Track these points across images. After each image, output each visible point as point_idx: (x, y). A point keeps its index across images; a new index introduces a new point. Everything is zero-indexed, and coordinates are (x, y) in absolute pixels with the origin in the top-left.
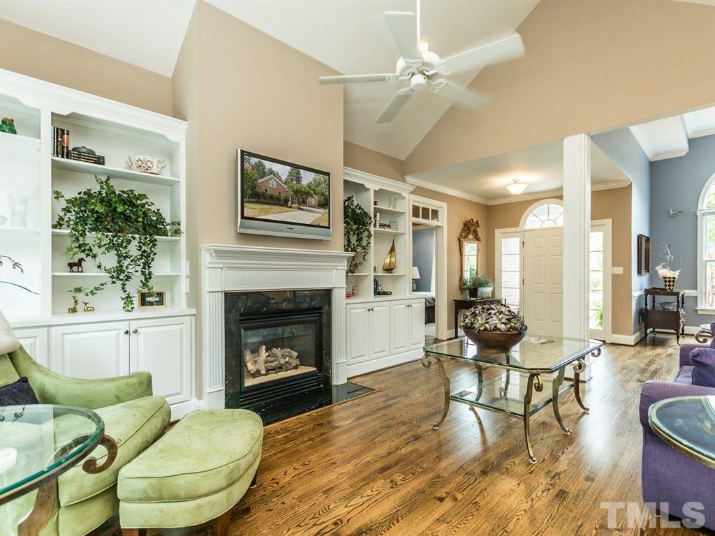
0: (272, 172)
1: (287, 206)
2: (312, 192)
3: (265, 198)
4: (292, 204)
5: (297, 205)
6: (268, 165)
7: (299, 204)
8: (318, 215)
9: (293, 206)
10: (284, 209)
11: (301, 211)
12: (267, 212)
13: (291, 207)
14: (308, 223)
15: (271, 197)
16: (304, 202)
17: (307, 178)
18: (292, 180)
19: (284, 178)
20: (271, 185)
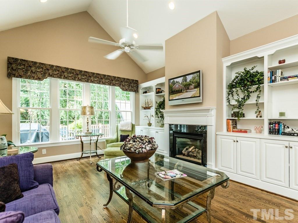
0: (177, 82)
1: (182, 92)
2: (191, 83)
3: (175, 92)
4: (183, 91)
5: (185, 91)
6: (175, 80)
7: (186, 90)
8: (195, 92)
9: (184, 91)
10: (181, 93)
11: (187, 93)
12: (176, 97)
13: (183, 92)
14: (190, 97)
15: (177, 91)
16: (188, 89)
17: (189, 78)
18: (183, 82)
19: (180, 83)
20: (176, 87)
